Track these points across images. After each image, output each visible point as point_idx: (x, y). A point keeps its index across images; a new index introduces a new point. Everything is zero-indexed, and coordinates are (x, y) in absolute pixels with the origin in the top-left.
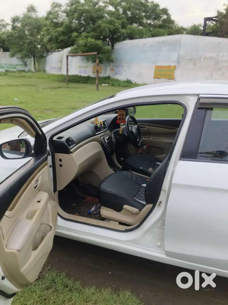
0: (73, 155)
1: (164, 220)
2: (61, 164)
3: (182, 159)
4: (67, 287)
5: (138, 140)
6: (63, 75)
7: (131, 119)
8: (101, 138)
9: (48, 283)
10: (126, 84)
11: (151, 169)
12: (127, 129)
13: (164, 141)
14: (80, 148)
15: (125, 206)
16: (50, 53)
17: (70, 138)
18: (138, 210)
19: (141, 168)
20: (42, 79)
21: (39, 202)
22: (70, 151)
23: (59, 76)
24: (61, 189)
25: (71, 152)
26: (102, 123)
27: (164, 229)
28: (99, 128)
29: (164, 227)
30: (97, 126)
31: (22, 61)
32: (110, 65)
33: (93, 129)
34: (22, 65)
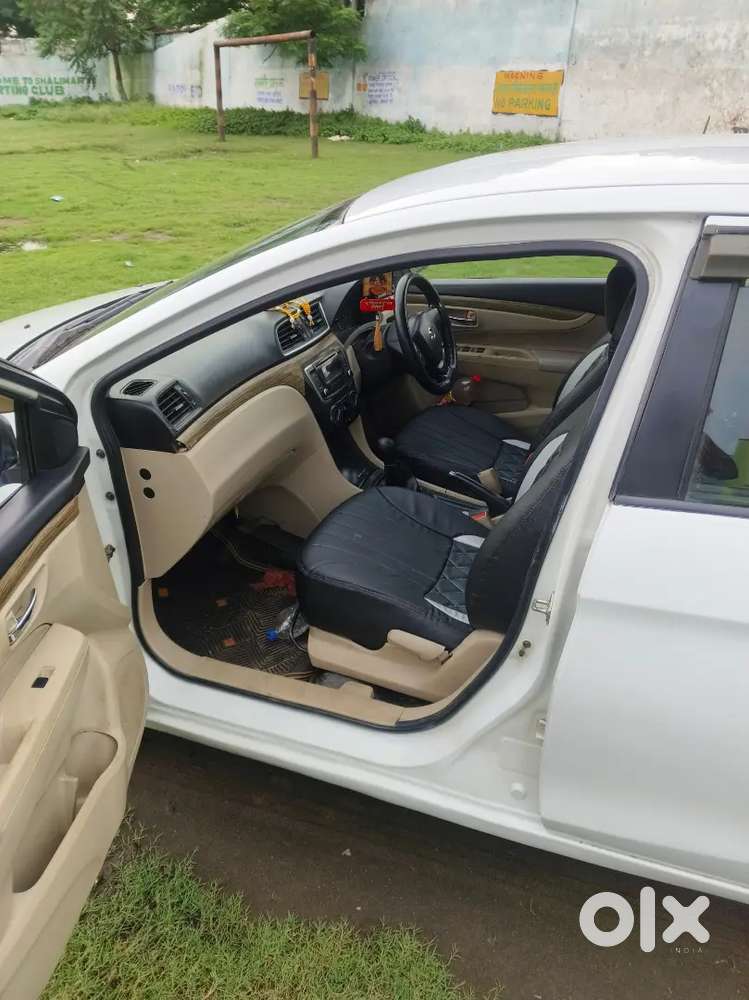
0: (190, 455)
1: (544, 711)
2: (150, 486)
3: (620, 497)
4: (196, 924)
5: (441, 365)
6: (207, 110)
7: (415, 287)
8: (306, 369)
9: (130, 906)
10: (407, 135)
11: (488, 472)
12: (401, 329)
13: (534, 360)
14: (218, 421)
15: (396, 635)
16: (164, 38)
17: (177, 383)
18: (444, 648)
19: (451, 473)
20: (143, 124)
21: (40, 683)
22: (178, 439)
23: (193, 113)
24: (159, 573)
25: (183, 446)
26: (307, 309)
27: (541, 742)
28: (296, 331)
29: (539, 736)
30: (289, 323)
31: (79, 66)
32: (354, 72)
33: (272, 337)
34: (81, 80)
